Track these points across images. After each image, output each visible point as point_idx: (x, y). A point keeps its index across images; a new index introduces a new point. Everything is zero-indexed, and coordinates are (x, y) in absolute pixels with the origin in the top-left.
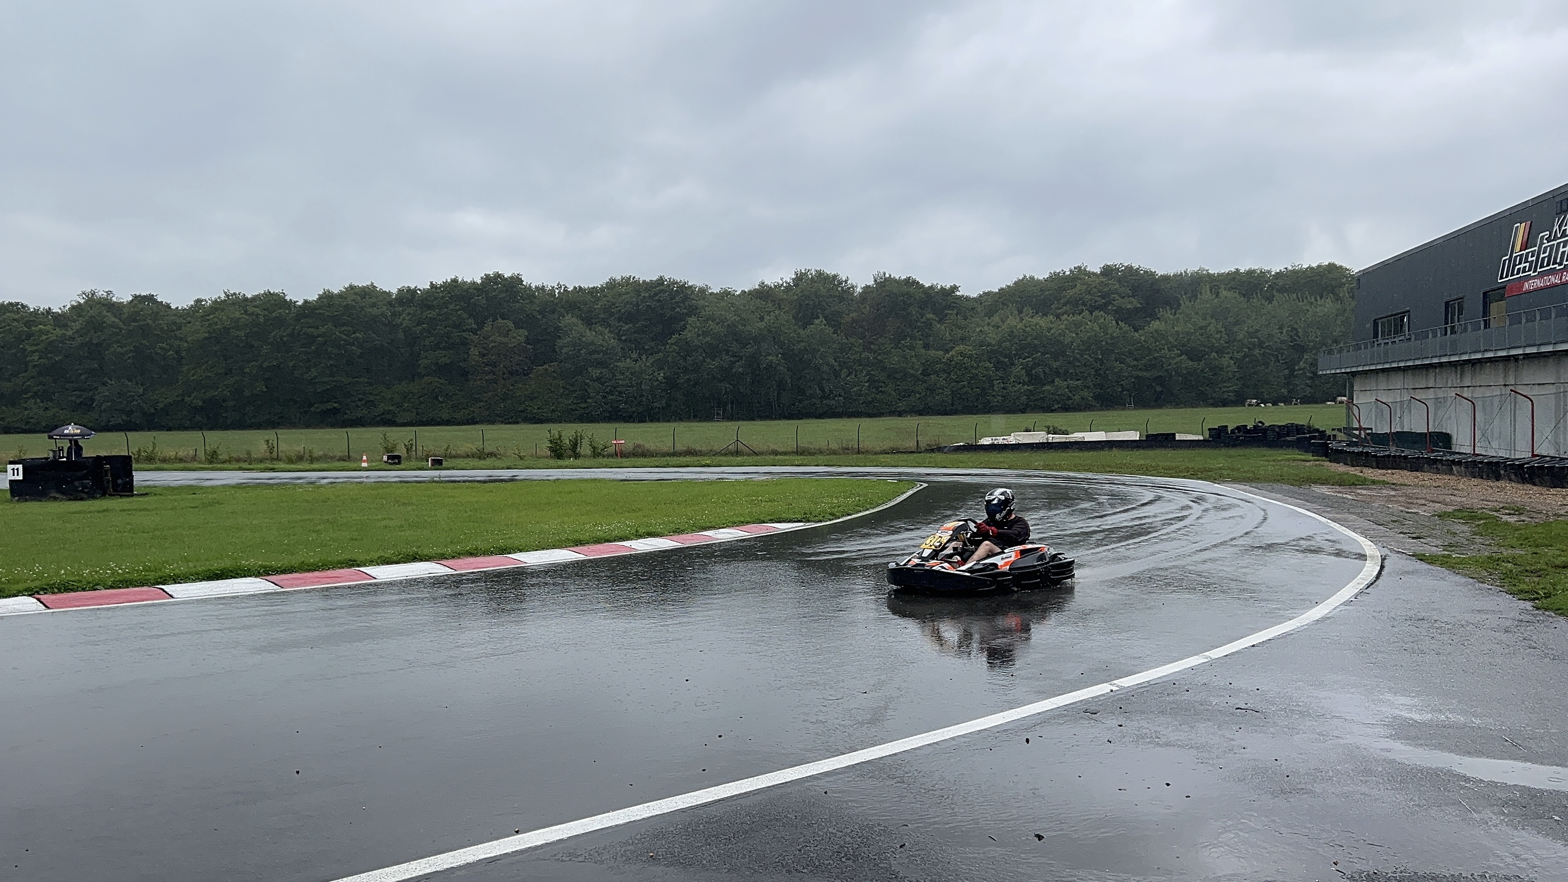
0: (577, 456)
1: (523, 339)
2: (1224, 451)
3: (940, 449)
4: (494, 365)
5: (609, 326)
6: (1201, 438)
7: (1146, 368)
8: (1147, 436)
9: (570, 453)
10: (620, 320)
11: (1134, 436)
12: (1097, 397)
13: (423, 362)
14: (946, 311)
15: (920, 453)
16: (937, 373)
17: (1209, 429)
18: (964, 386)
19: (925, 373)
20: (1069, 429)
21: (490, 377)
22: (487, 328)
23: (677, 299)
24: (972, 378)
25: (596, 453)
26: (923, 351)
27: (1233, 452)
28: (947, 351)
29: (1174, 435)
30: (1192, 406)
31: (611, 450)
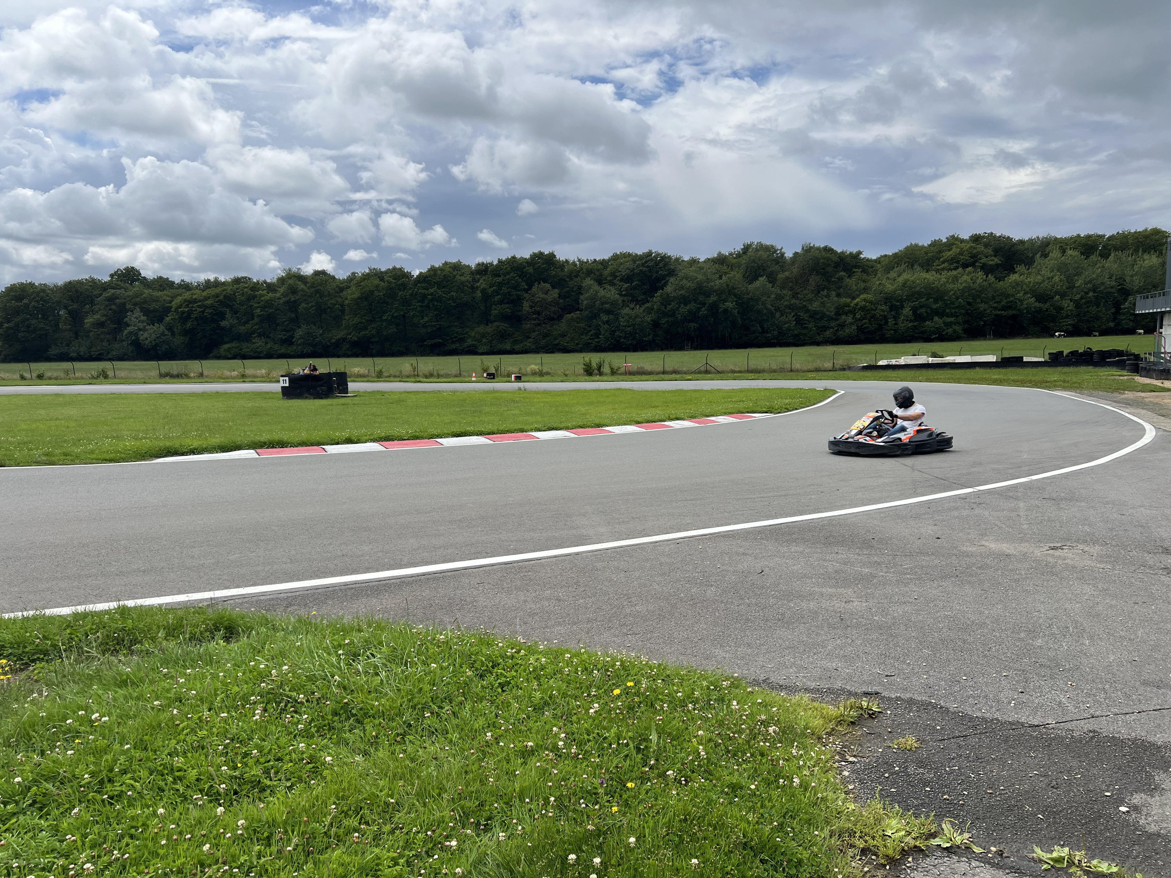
0: (601, 374)
1: (557, 296)
2: (1059, 369)
3: (850, 368)
4: (539, 313)
5: (615, 285)
6: (1043, 360)
7: (1004, 309)
8: (1002, 359)
9: (596, 371)
10: (621, 280)
11: (992, 358)
12: (965, 331)
13: (494, 312)
14: (854, 270)
15: (836, 371)
16: (846, 314)
17: (1049, 354)
18: (865, 323)
19: (838, 314)
20: (944, 354)
21: (537, 322)
22: (534, 289)
23: (661, 265)
24: (871, 317)
25: (614, 372)
26: (836, 299)
27: (1066, 369)
28: (854, 298)
29: (1022, 358)
30: (1038, 337)
31: (622, 370)
